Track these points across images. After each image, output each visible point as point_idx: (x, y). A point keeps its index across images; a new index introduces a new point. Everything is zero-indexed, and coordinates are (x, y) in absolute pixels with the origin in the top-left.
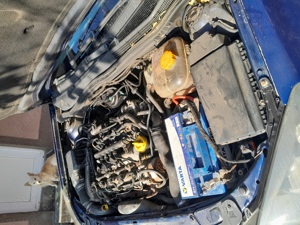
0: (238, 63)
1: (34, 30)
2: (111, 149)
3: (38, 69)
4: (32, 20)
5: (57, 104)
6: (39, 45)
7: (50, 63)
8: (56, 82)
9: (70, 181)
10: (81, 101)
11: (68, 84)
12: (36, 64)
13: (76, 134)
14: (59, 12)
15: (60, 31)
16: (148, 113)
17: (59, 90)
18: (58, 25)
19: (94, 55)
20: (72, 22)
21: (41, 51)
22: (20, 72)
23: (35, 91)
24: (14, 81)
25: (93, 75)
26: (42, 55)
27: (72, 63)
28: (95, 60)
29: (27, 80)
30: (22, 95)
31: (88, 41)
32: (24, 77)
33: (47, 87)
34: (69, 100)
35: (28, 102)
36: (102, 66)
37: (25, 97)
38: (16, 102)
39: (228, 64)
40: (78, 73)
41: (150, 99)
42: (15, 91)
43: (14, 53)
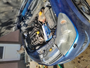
0: (52, 12)
1: (14, 11)
2: (33, 35)
3: (16, 20)
4: (14, 9)
5: (21, 29)
6: (16, 14)
7: (19, 18)
8: (21, 23)
9: (26, 46)
10: (26, 27)
11: (23, 23)
12: (16, 18)
13: (26, 35)
14: (19, 7)
15: (20, 11)
16: (39, 26)
17: (22, 25)
18: (19, 9)
19: (28, 15)
20: (22, 8)
21: (16, 15)
22: (12, 20)
23: (16, 25)
24: (11, 23)
25: (28, 20)
26: (17, 16)
27: (24, 18)
28: (28, 16)
29: (14, 23)
30: (13, 26)
31: (26, 13)
32: (13, 22)
33: (19, 25)
34: (24, 27)
35: (15, 28)
36: (30, 17)
37: (14, 27)
38: (12, 28)
39: (50, 12)
40: (25, 20)
41: (39, 23)
42: (12, 25)
43: (11, 16)
